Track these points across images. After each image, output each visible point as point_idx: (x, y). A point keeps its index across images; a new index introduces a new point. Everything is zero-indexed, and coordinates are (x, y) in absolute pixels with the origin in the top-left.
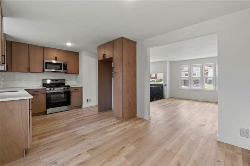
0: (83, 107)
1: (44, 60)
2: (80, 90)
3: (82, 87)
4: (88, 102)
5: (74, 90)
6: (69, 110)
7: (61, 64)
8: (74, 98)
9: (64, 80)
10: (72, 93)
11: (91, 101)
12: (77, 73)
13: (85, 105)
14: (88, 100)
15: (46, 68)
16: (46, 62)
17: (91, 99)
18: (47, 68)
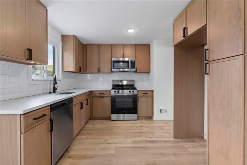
0: (154, 120)
1: (111, 59)
2: (150, 94)
3: (153, 91)
4: (161, 112)
5: (142, 95)
6: (136, 120)
7: (128, 62)
8: (142, 105)
9: (133, 81)
10: (139, 99)
11: (166, 112)
12: (148, 72)
13: (157, 116)
14: (161, 110)
15: (113, 68)
16: (113, 61)
17: (166, 110)
18: (115, 67)
